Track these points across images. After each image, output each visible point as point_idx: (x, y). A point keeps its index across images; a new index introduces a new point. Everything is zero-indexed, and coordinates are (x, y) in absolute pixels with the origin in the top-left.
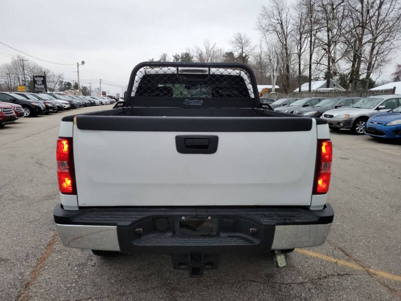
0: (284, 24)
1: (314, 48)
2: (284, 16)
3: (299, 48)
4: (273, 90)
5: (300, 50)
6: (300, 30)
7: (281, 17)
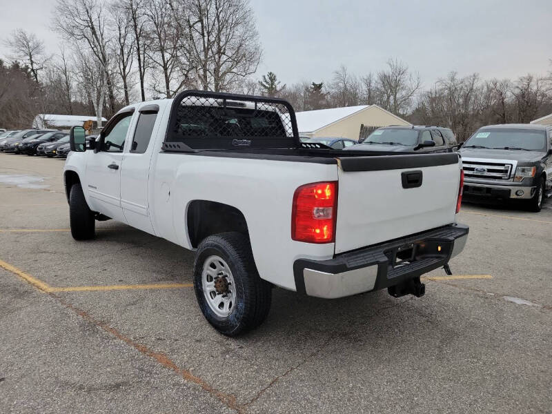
0: (96, 28)
1: (144, 69)
2: (94, 17)
3: (122, 67)
4: (100, 123)
5: (124, 69)
6: (120, 40)
7: (91, 19)
